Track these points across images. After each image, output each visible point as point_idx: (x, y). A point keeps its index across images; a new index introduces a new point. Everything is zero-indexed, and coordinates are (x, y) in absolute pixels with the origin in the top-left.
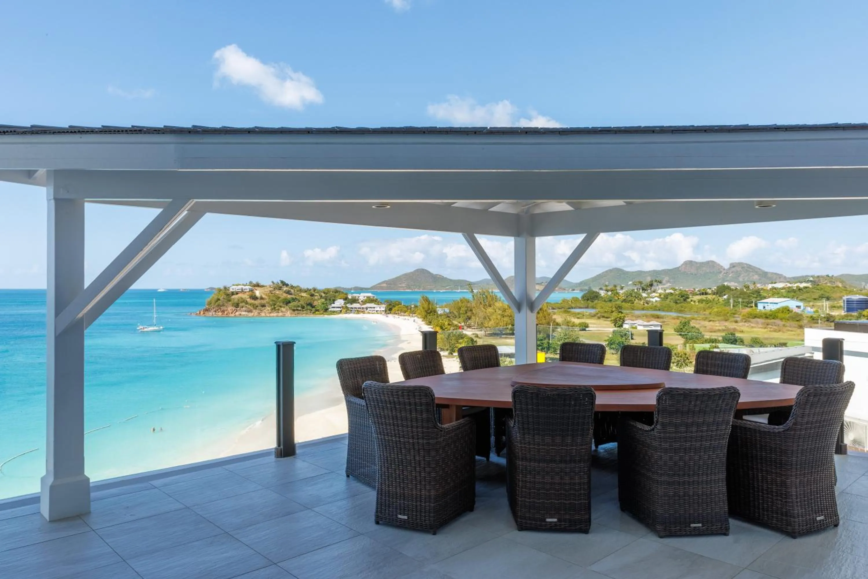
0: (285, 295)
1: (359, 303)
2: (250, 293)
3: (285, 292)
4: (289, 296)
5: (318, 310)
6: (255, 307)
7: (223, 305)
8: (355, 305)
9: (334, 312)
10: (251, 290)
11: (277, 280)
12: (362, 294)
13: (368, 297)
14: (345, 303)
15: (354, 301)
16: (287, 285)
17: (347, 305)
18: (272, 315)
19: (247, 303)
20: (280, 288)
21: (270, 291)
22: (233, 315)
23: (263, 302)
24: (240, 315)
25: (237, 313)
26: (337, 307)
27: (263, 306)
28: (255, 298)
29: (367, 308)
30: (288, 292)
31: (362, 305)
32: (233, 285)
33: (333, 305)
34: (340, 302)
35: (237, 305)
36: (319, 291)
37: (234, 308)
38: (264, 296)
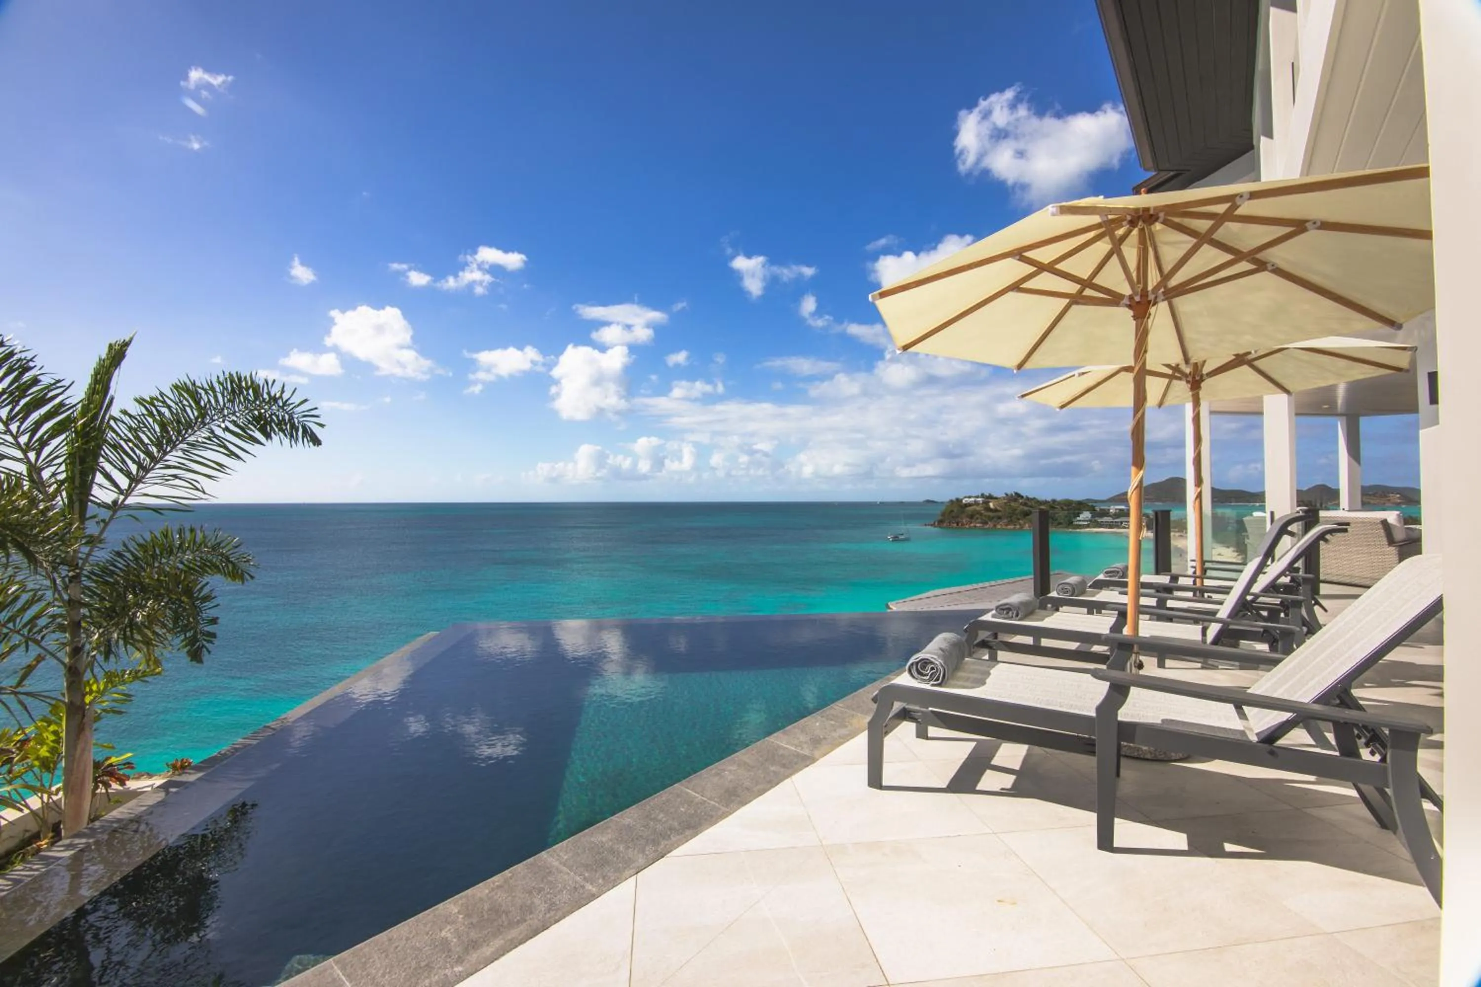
0: (1021, 507)
1: (1110, 516)
2: (984, 505)
3: (1021, 504)
4: (1026, 508)
5: (1060, 524)
6: (991, 519)
7: (957, 517)
8: (1105, 519)
9: (1079, 527)
10: (984, 502)
11: (1011, 492)
12: (1112, 507)
13: (1121, 510)
14: (1092, 517)
15: (1105, 513)
16: (1022, 497)
17: (1096, 518)
18: (1009, 527)
19: (981, 514)
20: (1015, 500)
21: (1005, 503)
22: (967, 526)
23: (1000, 514)
24: (975, 526)
25: (972, 525)
26: (1083, 521)
27: (1000, 518)
28: (988, 509)
29: (1122, 523)
30: (1025, 504)
31: (1114, 519)
32: (965, 497)
33: (1078, 518)
34: (1086, 515)
35: (972, 517)
36: (1059, 503)
37: (968, 519)
38: (999, 508)
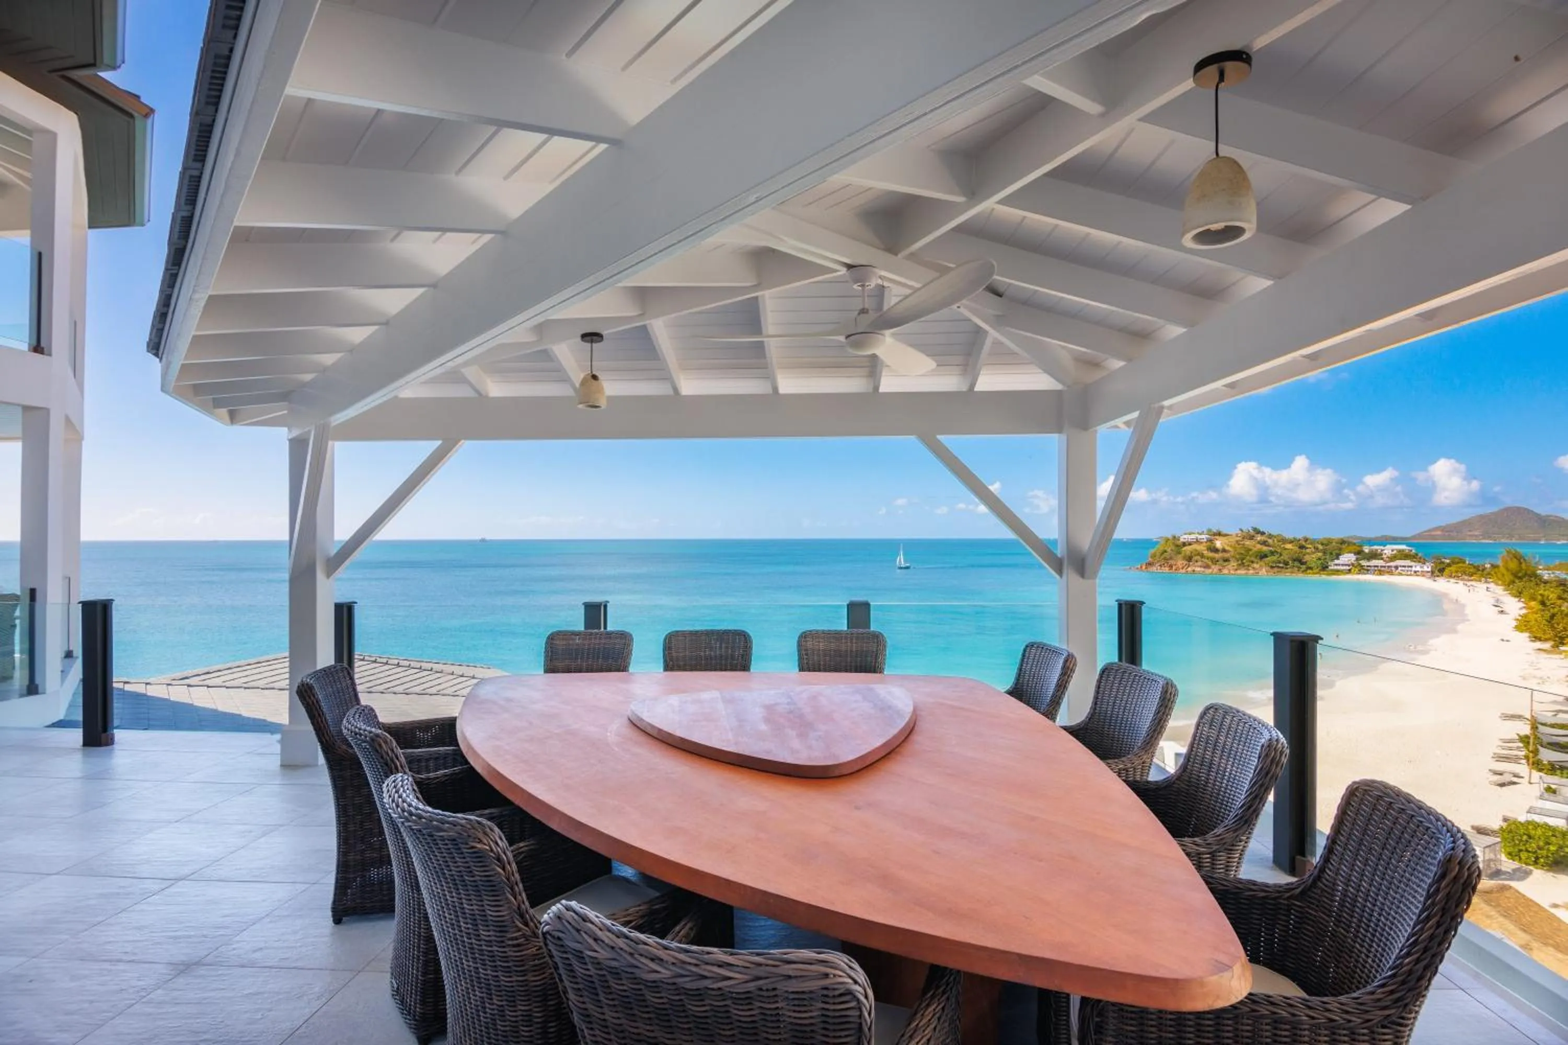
0: (1259, 546)
1: (1382, 559)
2: (1209, 543)
3: (1259, 543)
4: (1265, 548)
5: (1311, 568)
6: (1215, 561)
7: (1171, 558)
8: (1374, 562)
9: (1337, 572)
10: (1210, 541)
11: (1247, 527)
12: (1389, 547)
13: (1399, 551)
14: (1357, 559)
15: (1374, 555)
16: (1263, 533)
17: (1361, 562)
18: (1239, 572)
19: (1202, 556)
20: (1251, 538)
21: (1237, 541)
22: (1184, 571)
23: (1226, 555)
24: (1194, 571)
25: (1189, 569)
26: (1343, 565)
27: (1226, 560)
28: (1216, 550)
29: (1397, 567)
30: (1264, 543)
31: (1387, 562)
32: (1185, 534)
33: (1336, 562)
34: (1348, 558)
35: (1190, 559)
36: (1313, 542)
37: (1185, 562)
38: (1227, 548)
